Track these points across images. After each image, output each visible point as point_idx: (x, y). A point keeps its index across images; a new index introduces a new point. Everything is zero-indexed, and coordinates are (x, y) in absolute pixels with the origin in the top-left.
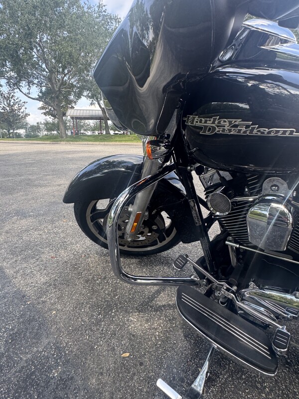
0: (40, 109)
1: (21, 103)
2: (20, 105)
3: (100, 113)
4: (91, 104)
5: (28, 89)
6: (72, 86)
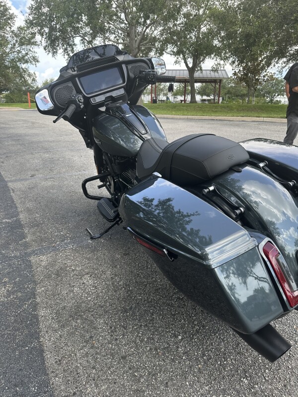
3: (186, 75)
4: (176, 62)
6: (154, 39)
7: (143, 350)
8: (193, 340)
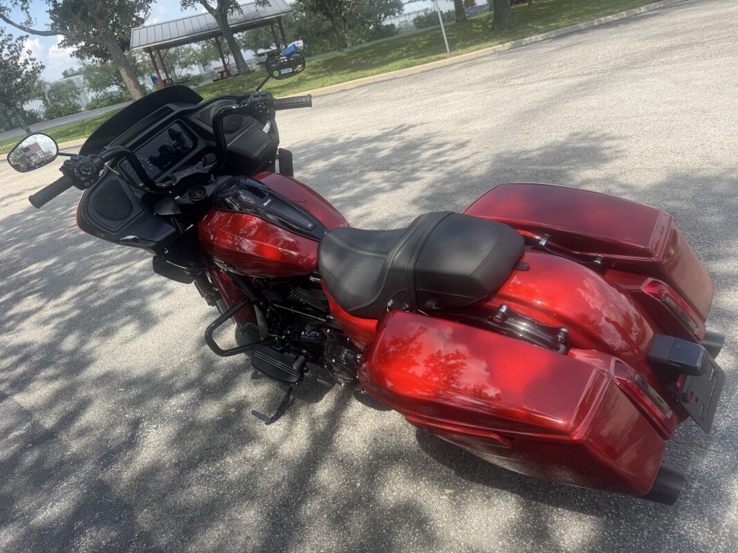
0: (64, 46)
1: (13, 42)
2: (13, 48)
3: (211, 22)
4: (184, 4)
5: (22, 9)
7: (320, 521)
8: (376, 480)
